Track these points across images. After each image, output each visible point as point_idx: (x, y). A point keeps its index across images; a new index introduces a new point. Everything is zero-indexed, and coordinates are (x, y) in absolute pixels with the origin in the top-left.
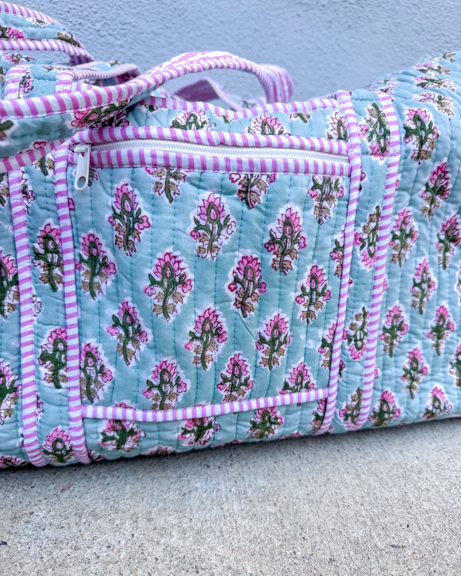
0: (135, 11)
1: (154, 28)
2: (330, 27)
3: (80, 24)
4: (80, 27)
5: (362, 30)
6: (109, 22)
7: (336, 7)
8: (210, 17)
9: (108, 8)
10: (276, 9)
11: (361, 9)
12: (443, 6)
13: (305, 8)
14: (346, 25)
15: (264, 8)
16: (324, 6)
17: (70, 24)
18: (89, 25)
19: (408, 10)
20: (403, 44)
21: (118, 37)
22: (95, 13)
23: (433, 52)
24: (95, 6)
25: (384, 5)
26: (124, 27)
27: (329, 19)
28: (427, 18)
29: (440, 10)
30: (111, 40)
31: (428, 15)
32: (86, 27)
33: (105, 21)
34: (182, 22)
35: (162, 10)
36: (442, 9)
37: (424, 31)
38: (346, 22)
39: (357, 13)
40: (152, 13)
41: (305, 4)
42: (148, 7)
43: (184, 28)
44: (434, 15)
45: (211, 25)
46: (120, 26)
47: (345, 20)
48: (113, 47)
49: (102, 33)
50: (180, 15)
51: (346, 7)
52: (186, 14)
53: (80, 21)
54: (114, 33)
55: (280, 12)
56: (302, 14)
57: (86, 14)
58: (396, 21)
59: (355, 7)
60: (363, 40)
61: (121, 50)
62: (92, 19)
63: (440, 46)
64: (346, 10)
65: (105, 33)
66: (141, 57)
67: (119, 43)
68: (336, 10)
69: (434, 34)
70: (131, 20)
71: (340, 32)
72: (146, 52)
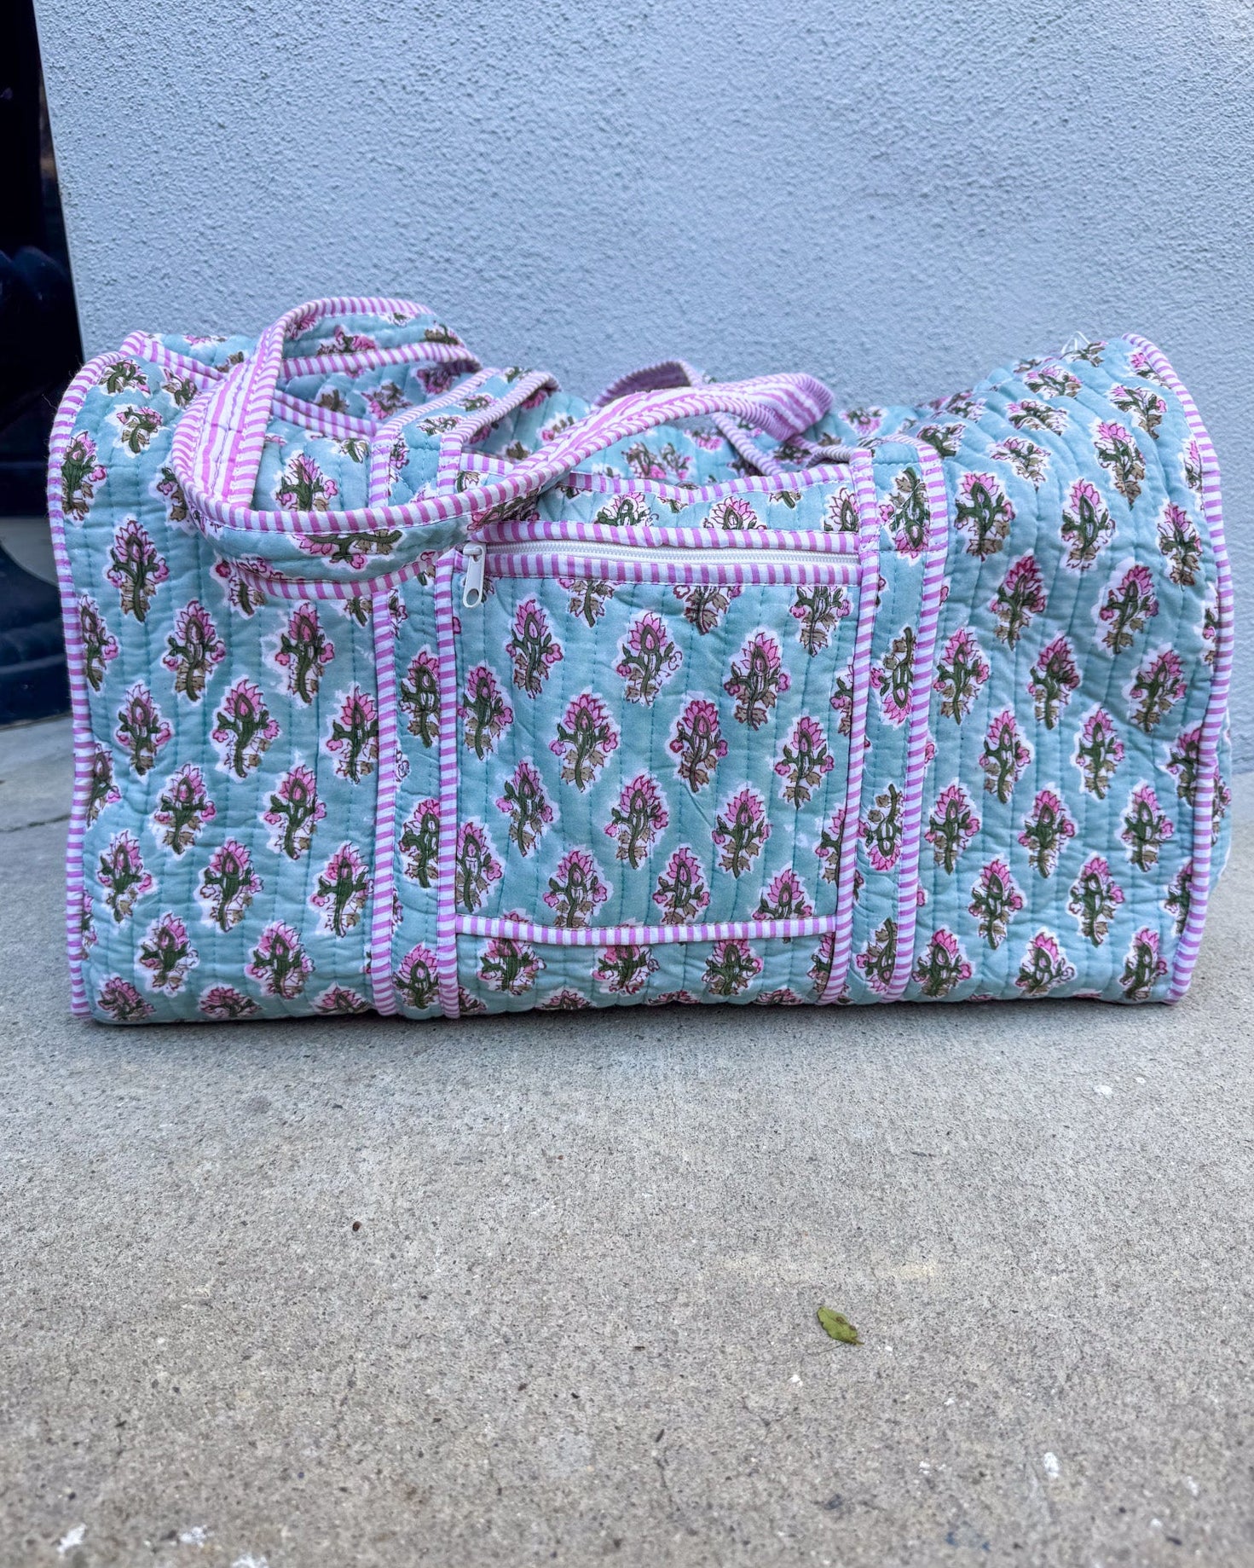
0: (549, 232)
1: (583, 261)
2: (938, 236)
3: (448, 260)
4: (447, 265)
5: (1007, 237)
6: (500, 254)
7: (951, 196)
8: (693, 233)
9: (500, 229)
10: (824, 209)
11: (1005, 196)
12: (1190, 177)
13: (886, 203)
14: (974, 231)
15: (800, 209)
16: (925, 196)
17: (430, 262)
18: (465, 261)
19: (1111, 191)
20: (1099, 258)
21: (517, 279)
22: (474, 238)
23: (1170, 270)
24: (477, 227)
25: (1055, 185)
26: (528, 261)
27: (937, 220)
28: (1154, 203)
29: (1185, 186)
30: (503, 285)
31: (1155, 197)
32: (458, 265)
33: (492, 252)
34: (638, 246)
35: (600, 226)
36: (1189, 182)
37: (1147, 229)
38: (973, 225)
39: (997, 206)
40: (580, 233)
41: (886, 195)
42: (574, 223)
43: (641, 257)
44: (1170, 195)
45: (694, 247)
46: (521, 260)
47: (971, 220)
48: (507, 298)
49: (486, 275)
50: (633, 234)
51: (971, 195)
52: (647, 230)
53: (447, 255)
54: (510, 273)
55: (834, 213)
56: (879, 215)
57: (458, 241)
58: (1084, 214)
59: (992, 193)
60: (1012, 256)
61: (522, 303)
62: (470, 251)
63: (1187, 258)
64: (974, 200)
65: (493, 275)
66: (557, 316)
67: (518, 291)
68: (951, 203)
69: (1173, 234)
70: (541, 247)
71: (960, 245)
72: (568, 305)
